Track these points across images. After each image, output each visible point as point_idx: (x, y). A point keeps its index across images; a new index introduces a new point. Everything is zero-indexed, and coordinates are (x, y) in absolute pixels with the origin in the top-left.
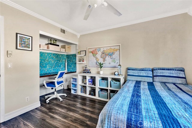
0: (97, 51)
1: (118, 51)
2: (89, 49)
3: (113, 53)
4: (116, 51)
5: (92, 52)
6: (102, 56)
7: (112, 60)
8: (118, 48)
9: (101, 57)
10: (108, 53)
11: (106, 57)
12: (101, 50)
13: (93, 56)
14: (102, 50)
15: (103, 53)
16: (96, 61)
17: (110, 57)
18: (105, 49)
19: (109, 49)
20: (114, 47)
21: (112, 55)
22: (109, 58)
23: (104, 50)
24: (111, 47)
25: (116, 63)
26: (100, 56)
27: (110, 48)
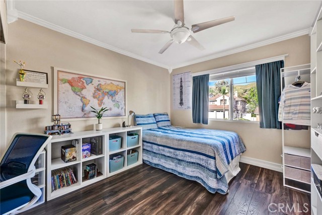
0: (84, 81)
1: (123, 90)
2: (58, 71)
3: (116, 93)
4: (120, 90)
5: (70, 83)
6: (96, 94)
7: (114, 103)
8: (122, 85)
9: (94, 97)
10: (107, 91)
11: (104, 98)
12: (93, 83)
13: (74, 92)
14: (96, 82)
15: (98, 89)
16: (81, 104)
17: (110, 98)
18: (102, 82)
19: (109, 84)
20: (118, 83)
21: (114, 96)
22: (110, 100)
23: (99, 83)
24: (113, 82)
25: (120, 108)
26: (92, 95)
27: (111, 83)
